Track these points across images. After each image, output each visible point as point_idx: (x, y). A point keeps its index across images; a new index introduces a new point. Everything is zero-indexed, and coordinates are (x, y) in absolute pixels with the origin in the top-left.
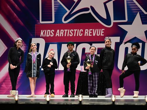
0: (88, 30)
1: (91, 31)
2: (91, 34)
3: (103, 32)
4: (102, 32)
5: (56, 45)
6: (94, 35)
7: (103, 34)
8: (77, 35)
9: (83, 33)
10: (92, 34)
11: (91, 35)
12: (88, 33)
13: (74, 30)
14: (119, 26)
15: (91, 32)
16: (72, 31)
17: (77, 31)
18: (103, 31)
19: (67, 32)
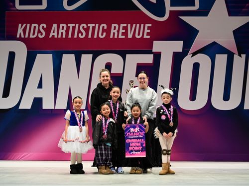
0: (117, 26)
1: (124, 28)
2: (123, 34)
3: (149, 31)
4: (147, 31)
5: (51, 55)
6: (130, 36)
7: (148, 34)
8: (95, 36)
9: (108, 31)
10: (125, 34)
11: (124, 37)
12: (118, 31)
13: (89, 25)
14: (181, 17)
15: (124, 31)
16: (83, 27)
17: (94, 28)
18: (149, 28)
19: (74, 28)
